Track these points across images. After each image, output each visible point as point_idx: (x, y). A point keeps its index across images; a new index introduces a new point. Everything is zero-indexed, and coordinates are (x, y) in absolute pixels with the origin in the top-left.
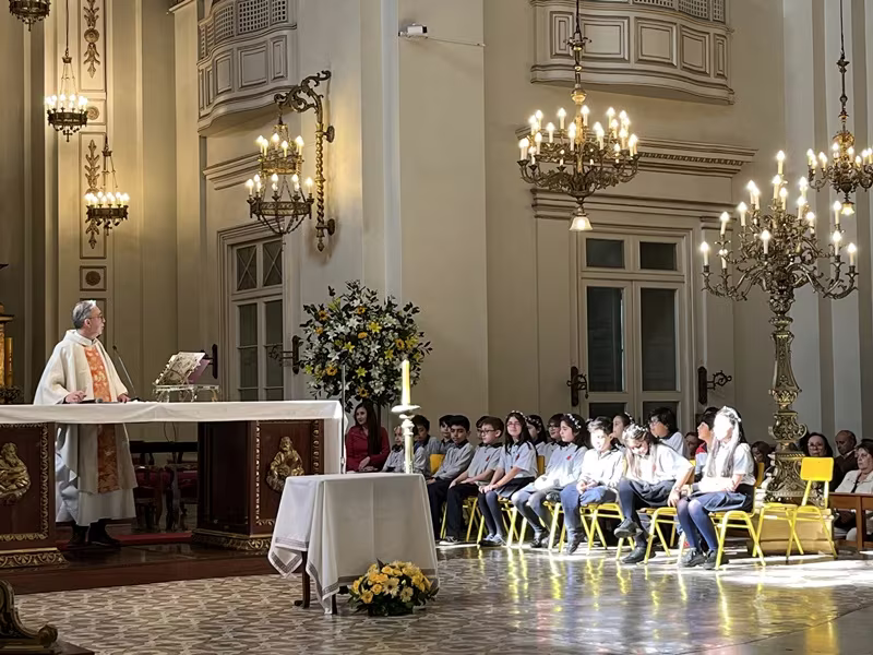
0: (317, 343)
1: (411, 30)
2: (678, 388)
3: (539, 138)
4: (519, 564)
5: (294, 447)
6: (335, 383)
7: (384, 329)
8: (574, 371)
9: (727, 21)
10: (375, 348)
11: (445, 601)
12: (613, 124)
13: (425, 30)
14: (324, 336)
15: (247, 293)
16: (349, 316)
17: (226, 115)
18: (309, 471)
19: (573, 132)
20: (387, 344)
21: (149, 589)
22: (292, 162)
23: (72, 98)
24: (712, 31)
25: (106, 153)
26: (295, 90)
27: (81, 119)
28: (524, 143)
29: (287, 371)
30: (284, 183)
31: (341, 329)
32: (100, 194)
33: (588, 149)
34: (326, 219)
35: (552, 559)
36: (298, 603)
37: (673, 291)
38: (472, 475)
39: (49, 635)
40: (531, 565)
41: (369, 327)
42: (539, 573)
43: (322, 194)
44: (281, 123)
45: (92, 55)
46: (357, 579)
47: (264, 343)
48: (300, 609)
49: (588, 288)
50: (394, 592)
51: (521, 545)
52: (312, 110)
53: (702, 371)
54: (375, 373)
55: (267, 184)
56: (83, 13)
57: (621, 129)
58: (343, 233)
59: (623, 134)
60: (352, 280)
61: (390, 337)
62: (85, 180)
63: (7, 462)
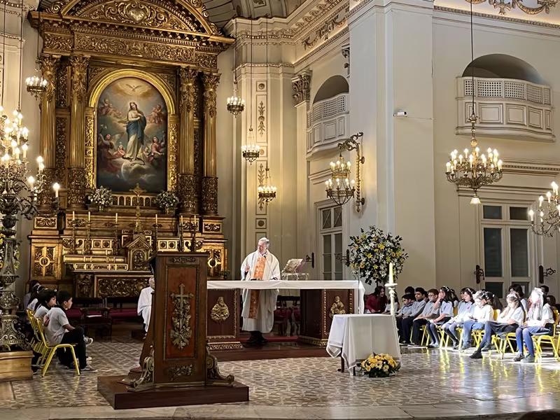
0: (356, 253)
1: (399, 114)
2: (529, 276)
3: (455, 162)
5: (341, 301)
6: (364, 272)
7: (386, 247)
8: (478, 267)
9: (552, 104)
10: (382, 256)
11: (404, 372)
12: (490, 156)
13: (405, 113)
14: (359, 250)
15: (327, 230)
16: (370, 241)
17: (318, 152)
19: (472, 159)
20: (387, 254)
21: (277, 361)
22: (346, 173)
23: (253, 146)
24: (544, 108)
25: (267, 170)
26: (348, 141)
27: (257, 155)
28: (448, 164)
29: (344, 265)
30: (342, 182)
31: (366, 247)
32: (264, 187)
33: (478, 167)
34: (360, 198)
36: (339, 370)
37: (527, 230)
38: (424, 316)
39: (231, 379)
41: (379, 247)
43: (359, 187)
44: (341, 156)
45: (262, 127)
46: (364, 360)
47: (334, 252)
48: (340, 373)
49: (484, 229)
50: (380, 367)
52: (355, 150)
53: (541, 268)
54: (382, 267)
55: (335, 183)
56: (258, 109)
57: (494, 157)
58: (368, 203)
59: (495, 160)
60: (372, 225)
61: (389, 251)
62: (258, 181)
63: (220, 305)
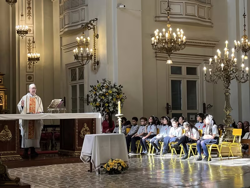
0: (94, 96)
1: (121, 6)
2: (197, 109)
3: (157, 37)
4: (152, 160)
5: (87, 126)
6: (99, 108)
7: (113, 92)
8: (167, 104)
9: (211, 3)
10: (110, 98)
12: (179, 33)
13: (124, 6)
14: (96, 94)
15: (74, 82)
16: (103, 89)
17: (68, 31)
18: (92, 133)
19: (167, 35)
20: (114, 97)
21: (46, 167)
22: (87, 44)
23: (24, 26)
24: (207, 6)
25: (34, 42)
26: (87, 24)
27: (26, 32)
28: (153, 39)
29: (85, 104)
30: (84, 51)
31: (101, 92)
32: (32, 54)
33: (171, 40)
34: (96, 61)
35: (161, 158)
36: (89, 171)
37: (196, 81)
38: (138, 134)
39: (18, 180)
40: (155, 160)
41: (109, 92)
42: (158, 162)
43: (95, 54)
44: (83, 33)
45: (29, 14)
46: (106, 164)
47: (79, 96)
48: (89, 173)
49: (171, 80)
50: (116, 168)
51: (152, 154)
52: (92, 29)
53: (204, 104)
54: (111, 105)
55: (79, 51)
56: (27, 2)
57: (181, 34)
58: (101, 65)
59: (182, 36)
60: (104, 78)
61: (115, 94)
62: (27, 50)
63: (5, 131)
